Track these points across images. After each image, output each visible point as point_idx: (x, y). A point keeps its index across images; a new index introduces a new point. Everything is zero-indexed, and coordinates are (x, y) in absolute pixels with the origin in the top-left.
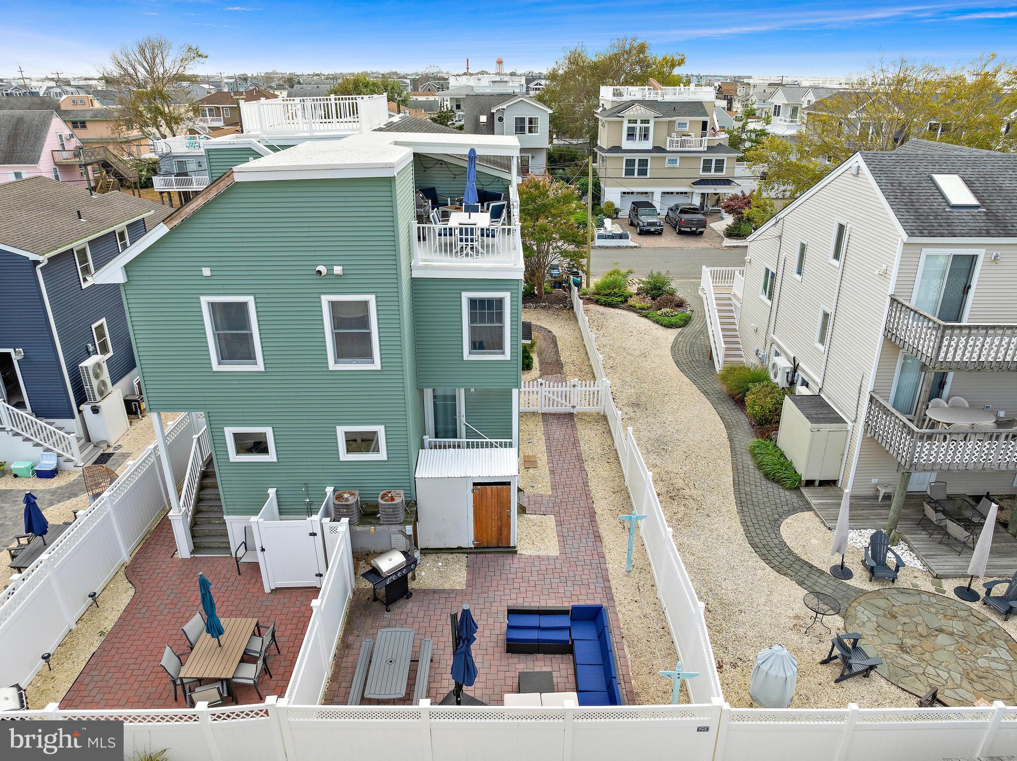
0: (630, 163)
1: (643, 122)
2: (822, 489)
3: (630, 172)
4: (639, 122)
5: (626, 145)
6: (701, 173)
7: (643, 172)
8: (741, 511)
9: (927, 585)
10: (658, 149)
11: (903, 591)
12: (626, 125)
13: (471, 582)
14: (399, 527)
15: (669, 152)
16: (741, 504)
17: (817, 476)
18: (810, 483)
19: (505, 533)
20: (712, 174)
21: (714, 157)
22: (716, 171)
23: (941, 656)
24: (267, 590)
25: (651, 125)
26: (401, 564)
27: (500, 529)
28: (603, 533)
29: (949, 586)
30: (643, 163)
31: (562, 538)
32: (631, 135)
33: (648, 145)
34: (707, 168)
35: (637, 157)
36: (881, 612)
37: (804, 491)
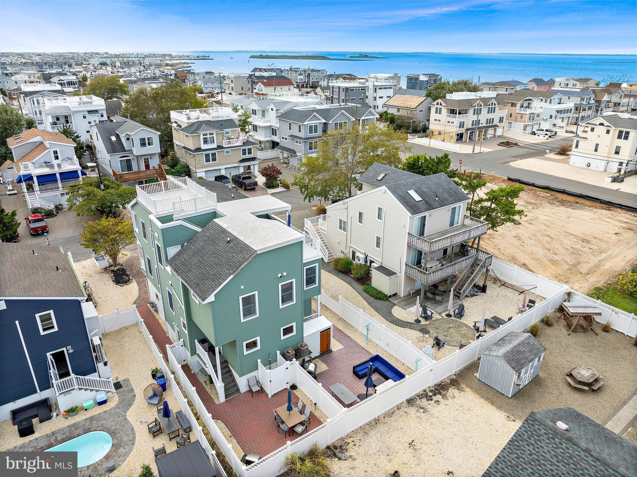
0: (207, 156)
1: (210, 134)
2: (394, 297)
3: (208, 160)
4: (208, 134)
5: (204, 147)
6: (242, 156)
7: (214, 159)
8: (378, 313)
9: (439, 317)
10: (220, 147)
11: (435, 321)
12: (202, 137)
13: (328, 365)
14: (308, 355)
15: (226, 148)
16: (376, 310)
17: (392, 294)
18: (390, 296)
19: (329, 346)
20: (247, 156)
21: (247, 148)
22: (248, 154)
23: (454, 334)
24: (270, 397)
25: (215, 136)
27: (327, 345)
28: (349, 335)
29: (444, 315)
30: (214, 155)
31: (341, 342)
32: (205, 142)
33: (214, 146)
34: (244, 153)
35: (210, 152)
36: (434, 329)
37: (390, 299)
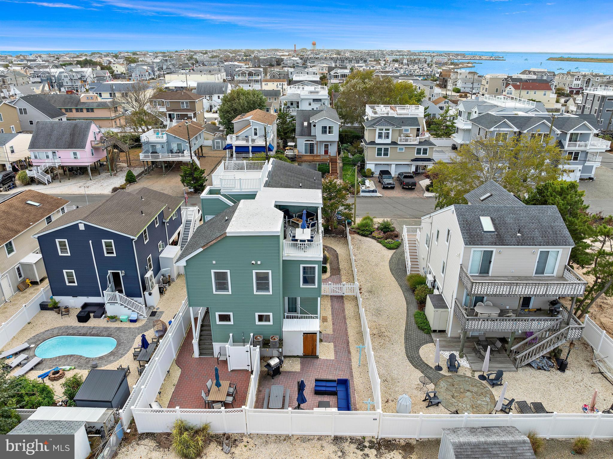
0: (380, 150)
1: (386, 130)
2: (439, 334)
3: (379, 154)
4: (384, 130)
5: (378, 141)
6: (416, 155)
7: (385, 154)
8: (406, 342)
9: (469, 374)
10: (394, 143)
11: (459, 376)
12: (377, 131)
13: (302, 369)
14: (277, 349)
15: (400, 145)
16: (406, 339)
17: (437, 329)
18: (435, 331)
19: (314, 351)
20: (422, 156)
21: (422, 147)
22: (423, 154)
23: (466, 399)
24: (229, 370)
25: (390, 131)
26: (278, 363)
27: (313, 349)
28: (352, 350)
29: (477, 374)
30: (386, 150)
31: (336, 352)
32: (380, 136)
33: (389, 141)
34: (419, 152)
35: (383, 147)
36: (449, 384)
37: (433, 335)
